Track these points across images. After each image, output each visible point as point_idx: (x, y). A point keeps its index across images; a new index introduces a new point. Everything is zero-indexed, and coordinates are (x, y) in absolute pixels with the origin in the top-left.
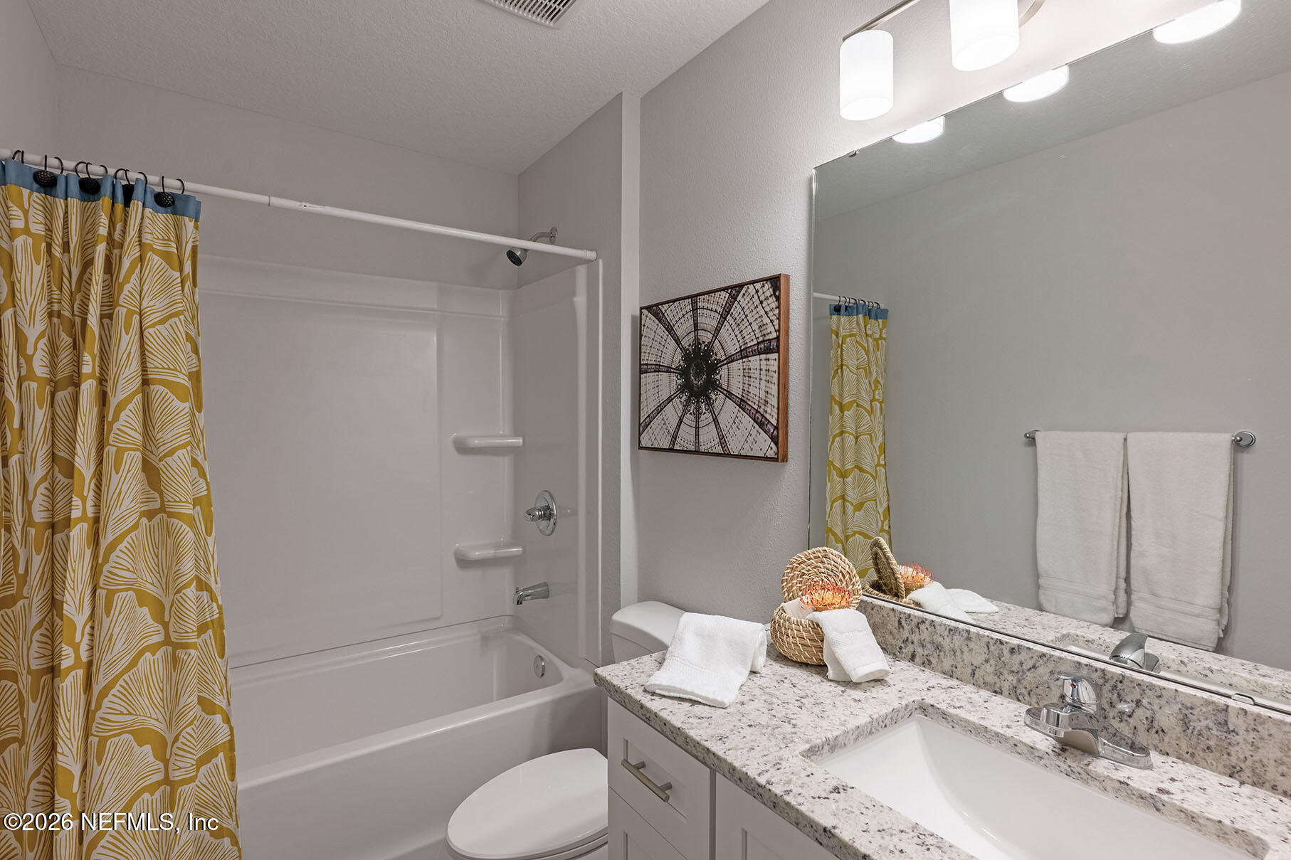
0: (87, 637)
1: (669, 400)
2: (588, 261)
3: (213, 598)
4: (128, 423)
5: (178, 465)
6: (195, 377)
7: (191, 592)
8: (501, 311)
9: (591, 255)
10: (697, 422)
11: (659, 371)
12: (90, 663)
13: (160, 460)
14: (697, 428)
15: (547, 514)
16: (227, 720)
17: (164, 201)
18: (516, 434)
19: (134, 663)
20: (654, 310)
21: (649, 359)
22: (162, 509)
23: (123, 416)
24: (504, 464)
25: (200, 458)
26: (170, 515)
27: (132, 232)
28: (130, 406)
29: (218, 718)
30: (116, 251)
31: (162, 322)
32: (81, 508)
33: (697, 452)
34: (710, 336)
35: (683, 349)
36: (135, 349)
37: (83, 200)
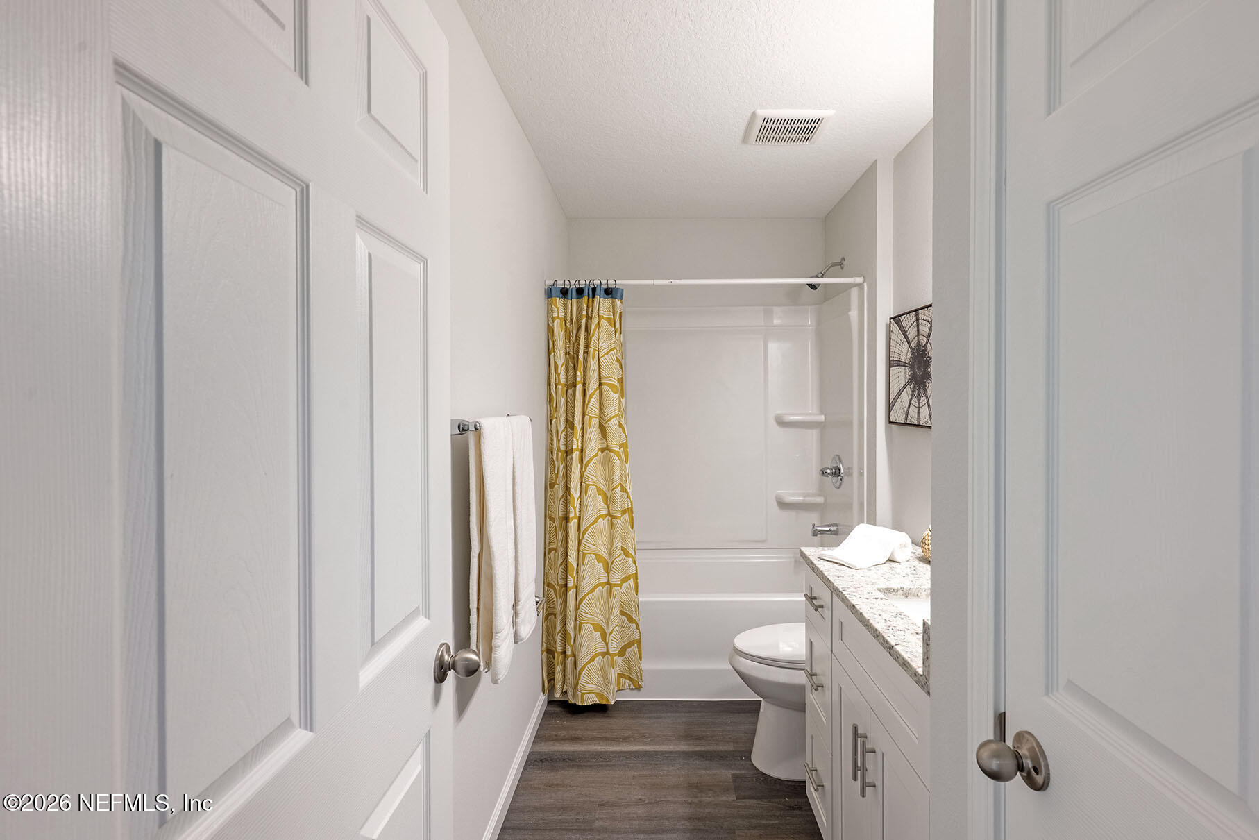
0: (578, 505)
1: (905, 387)
2: (860, 286)
3: (628, 497)
4: (593, 403)
5: (613, 425)
6: (621, 381)
7: (618, 490)
8: (810, 321)
9: (859, 280)
10: (919, 403)
11: (899, 366)
12: (580, 517)
13: (606, 423)
14: (919, 408)
15: (837, 473)
16: (635, 563)
17: (609, 292)
18: (821, 413)
19: (595, 522)
20: (896, 319)
21: (894, 356)
22: (607, 448)
23: (591, 401)
24: (812, 435)
25: (623, 423)
26: (610, 451)
27: (595, 312)
28: (595, 396)
29: (631, 560)
30: (589, 321)
31: (607, 354)
32: (576, 445)
33: (918, 425)
34: (925, 340)
35: (912, 349)
36: (597, 368)
37: (577, 298)
